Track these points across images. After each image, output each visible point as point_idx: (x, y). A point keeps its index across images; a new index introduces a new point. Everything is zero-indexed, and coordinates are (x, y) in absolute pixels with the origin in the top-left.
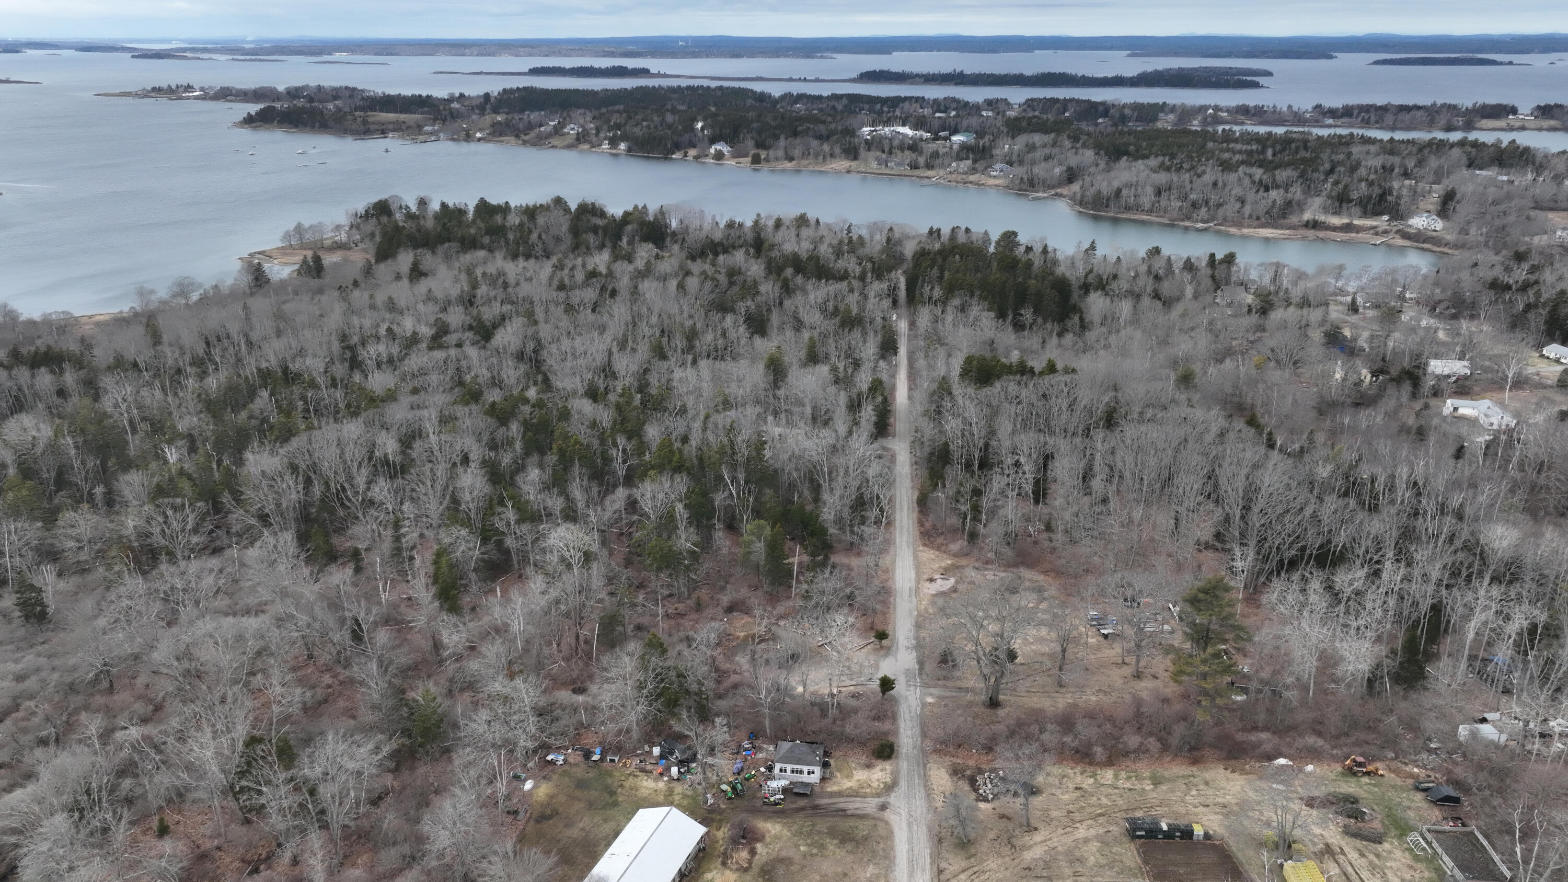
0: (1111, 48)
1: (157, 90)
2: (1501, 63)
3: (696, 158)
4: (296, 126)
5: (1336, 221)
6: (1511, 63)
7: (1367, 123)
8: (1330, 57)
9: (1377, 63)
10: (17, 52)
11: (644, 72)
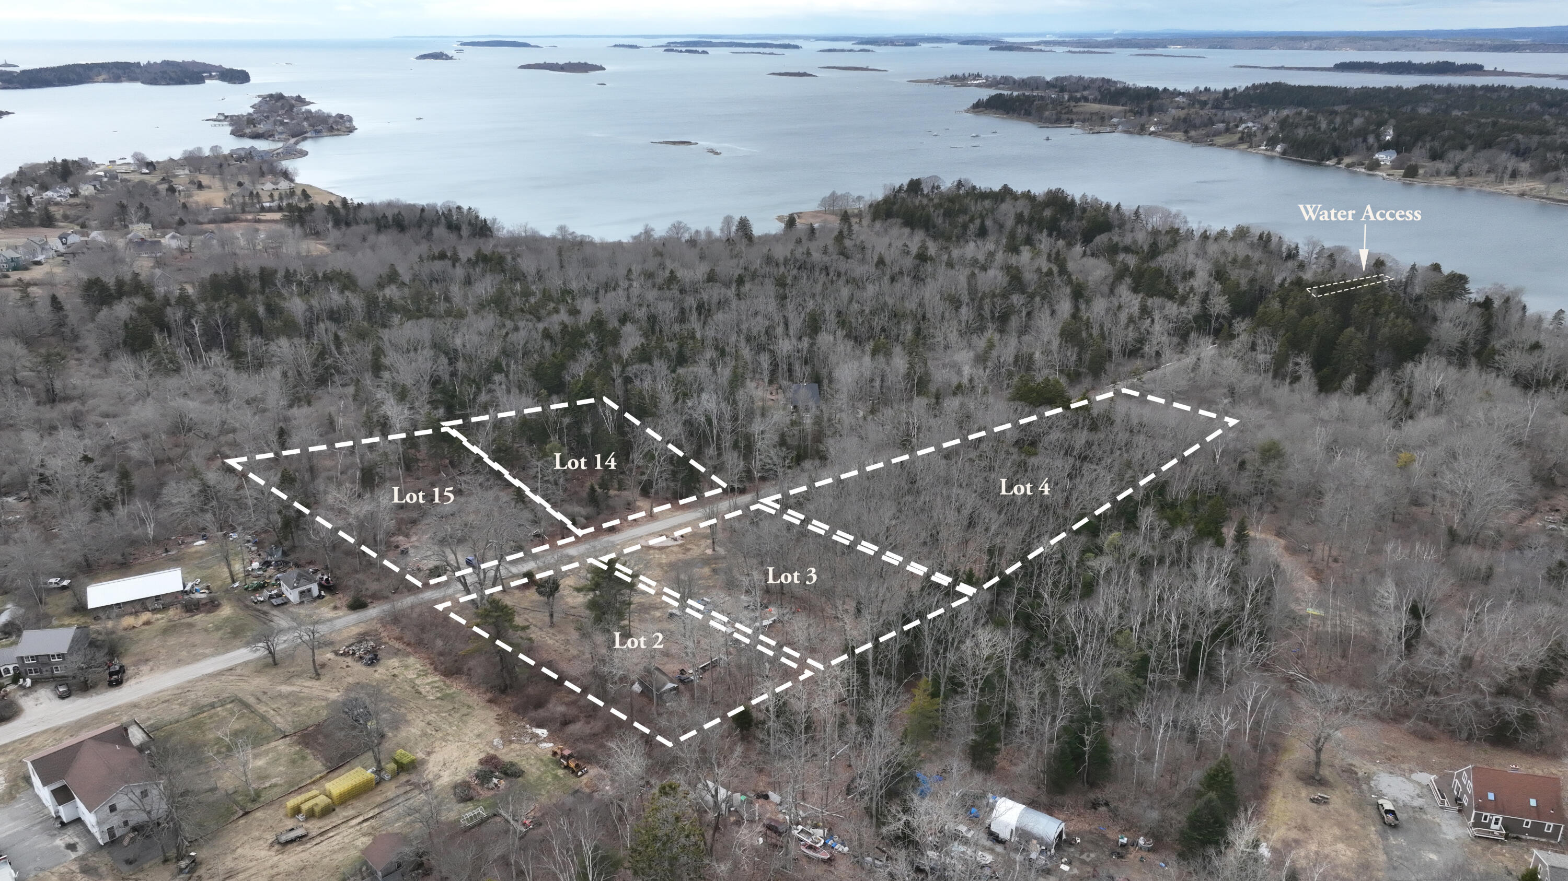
1: (954, 78)
3: (1348, 166)
4: (1008, 113)
10: (913, 45)
11: (1476, 69)
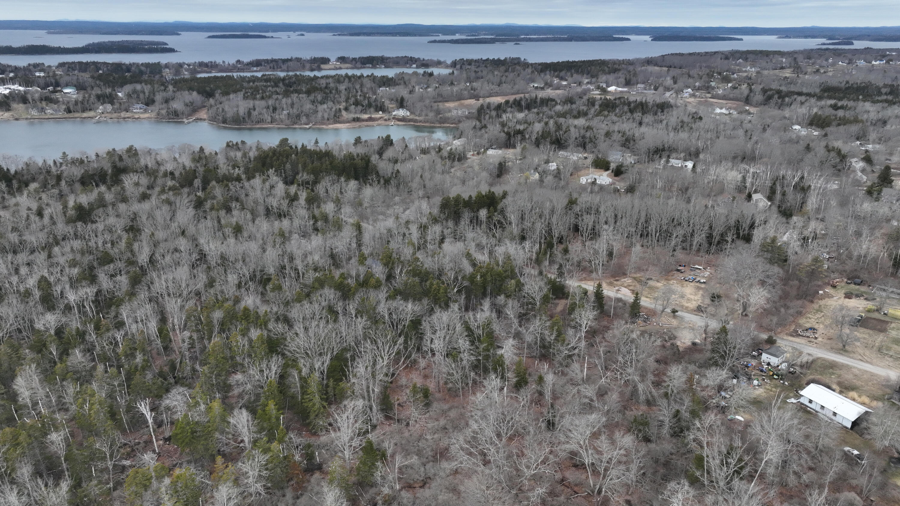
0: (16, 28)
2: (268, 37)
5: (366, 116)
6: (272, 37)
7: (273, 69)
8: (179, 34)
9: (210, 37)
